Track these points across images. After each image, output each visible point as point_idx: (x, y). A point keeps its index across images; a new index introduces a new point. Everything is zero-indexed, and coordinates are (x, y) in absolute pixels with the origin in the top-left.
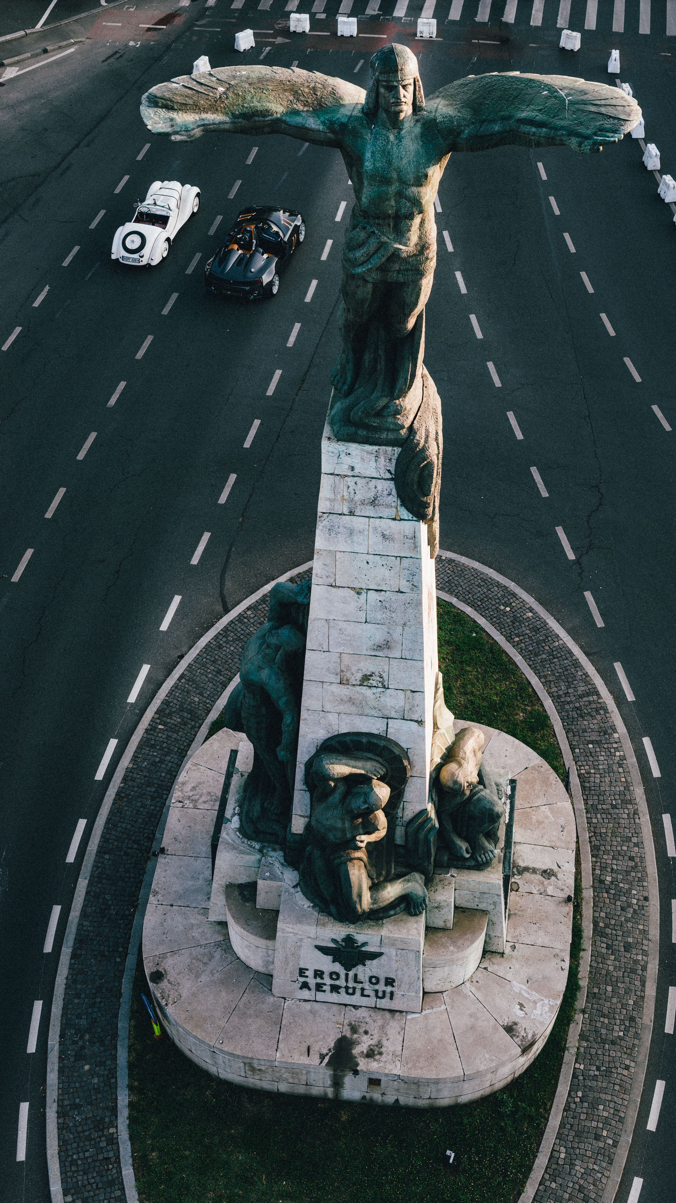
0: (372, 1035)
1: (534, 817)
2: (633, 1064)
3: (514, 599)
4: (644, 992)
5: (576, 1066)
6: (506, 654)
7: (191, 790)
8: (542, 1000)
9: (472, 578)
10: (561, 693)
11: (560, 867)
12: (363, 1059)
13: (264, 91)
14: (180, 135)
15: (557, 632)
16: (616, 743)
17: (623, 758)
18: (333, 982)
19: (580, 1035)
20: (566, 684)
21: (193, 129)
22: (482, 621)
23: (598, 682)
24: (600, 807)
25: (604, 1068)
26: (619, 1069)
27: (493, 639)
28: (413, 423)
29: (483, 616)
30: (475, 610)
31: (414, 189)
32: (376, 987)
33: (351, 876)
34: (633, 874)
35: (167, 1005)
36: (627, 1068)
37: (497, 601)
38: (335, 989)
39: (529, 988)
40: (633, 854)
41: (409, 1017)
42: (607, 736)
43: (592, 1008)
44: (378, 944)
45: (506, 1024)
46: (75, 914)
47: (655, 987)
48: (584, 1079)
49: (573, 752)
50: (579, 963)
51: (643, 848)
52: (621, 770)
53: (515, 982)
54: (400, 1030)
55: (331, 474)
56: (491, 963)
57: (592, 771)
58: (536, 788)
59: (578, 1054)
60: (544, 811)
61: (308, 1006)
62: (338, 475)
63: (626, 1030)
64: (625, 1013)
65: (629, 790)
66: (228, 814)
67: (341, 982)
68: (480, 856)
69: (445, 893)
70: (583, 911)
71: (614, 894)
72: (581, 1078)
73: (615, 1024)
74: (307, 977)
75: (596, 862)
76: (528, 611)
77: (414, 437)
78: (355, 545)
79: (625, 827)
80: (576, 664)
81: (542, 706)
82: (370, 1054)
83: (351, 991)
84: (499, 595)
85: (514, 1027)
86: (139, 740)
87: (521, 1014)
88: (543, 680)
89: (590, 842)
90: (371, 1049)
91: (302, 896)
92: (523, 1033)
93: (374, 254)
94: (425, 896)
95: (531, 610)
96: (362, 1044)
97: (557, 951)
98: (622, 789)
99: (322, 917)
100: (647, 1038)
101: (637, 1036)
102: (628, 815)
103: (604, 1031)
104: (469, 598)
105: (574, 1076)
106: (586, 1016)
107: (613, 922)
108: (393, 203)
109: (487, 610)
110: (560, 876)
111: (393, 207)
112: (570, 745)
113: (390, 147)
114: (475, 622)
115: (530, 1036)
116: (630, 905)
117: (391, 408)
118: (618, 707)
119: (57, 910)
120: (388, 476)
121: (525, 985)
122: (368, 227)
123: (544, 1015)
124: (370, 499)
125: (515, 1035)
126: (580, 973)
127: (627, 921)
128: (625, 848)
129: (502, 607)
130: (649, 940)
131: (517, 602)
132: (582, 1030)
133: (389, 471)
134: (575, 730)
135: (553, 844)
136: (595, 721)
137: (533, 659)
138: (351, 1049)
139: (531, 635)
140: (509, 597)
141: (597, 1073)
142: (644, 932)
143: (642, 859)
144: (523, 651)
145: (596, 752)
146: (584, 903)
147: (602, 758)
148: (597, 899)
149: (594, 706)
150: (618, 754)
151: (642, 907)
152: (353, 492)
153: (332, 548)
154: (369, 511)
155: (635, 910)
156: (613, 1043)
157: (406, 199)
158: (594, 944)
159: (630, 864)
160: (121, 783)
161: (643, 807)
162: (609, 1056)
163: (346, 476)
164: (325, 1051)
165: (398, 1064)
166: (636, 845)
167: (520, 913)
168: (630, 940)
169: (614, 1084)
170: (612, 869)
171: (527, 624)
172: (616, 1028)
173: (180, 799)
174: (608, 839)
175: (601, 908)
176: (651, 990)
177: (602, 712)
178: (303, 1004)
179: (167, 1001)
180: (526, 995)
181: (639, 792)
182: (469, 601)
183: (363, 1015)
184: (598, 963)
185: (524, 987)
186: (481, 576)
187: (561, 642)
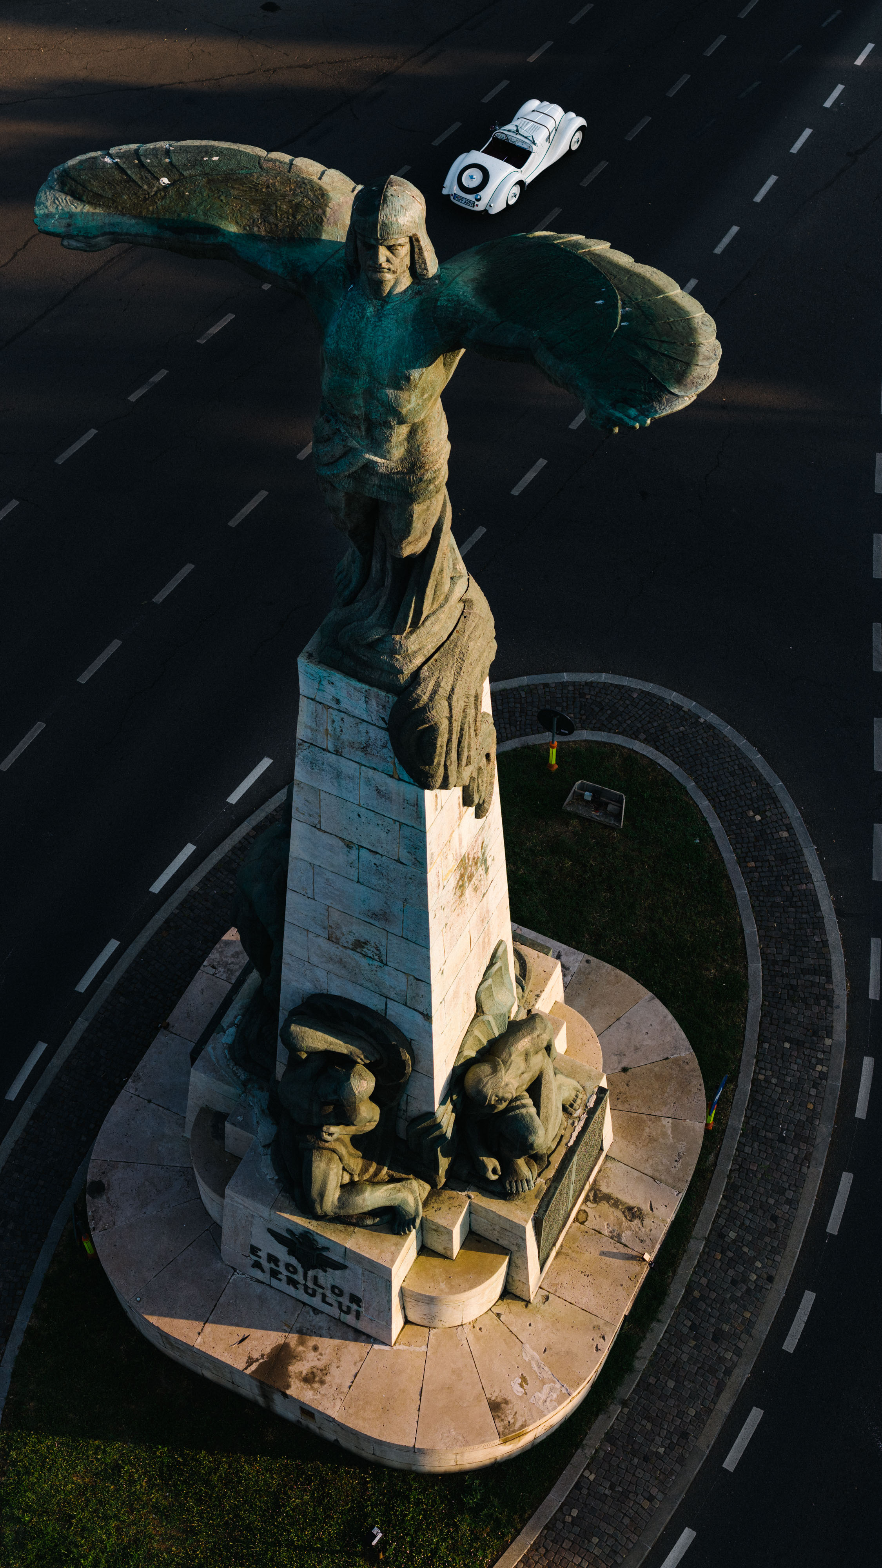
0: (321, 1354)
1: (647, 1129)
2: (660, 1496)
3: (773, 806)
4: (715, 1404)
5: (585, 1474)
6: (729, 881)
7: (233, 956)
8: (555, 1383)
9: (728, 759)
10: (779, 958)
11: (652, 1209)
12: (297, 1382)
13: (222, 198)
14: (76, 240)
15: (811, 869)
16: (824, 1052)
17: (824, 1076)
18: (289, 1274)
19: (606, 1434)
20: (792, 948)
21: (95, 237)
22: (715, 824)
23: (838, 960)
24: (763, 1133)
25: (620, 1489)
26: (640, 1496)
27: (720, 854)
28: (420, 668)
29: (720, 818)
30: (714, 806)
31: (390, 392)
32: (340, 1299)
33: (313, 1169)
34: (768, 1239)
35: (94, 1229)
36: (651, 1498)
37: (748, 802)
38: (291, 1282)
39: (543, 1359)
40: (778, 1213)
41: (376, 1347)
42: (815, 1039)
43: (637, 1403)
44: (342, 1255)
45: (493, 1398)
46: (57, 1062)
47: (731, 1403)
48: (589, 1495)
49: (760, 1045)
50: (645, 1336)
51: (796, 1209)
52: (813, 1092)
53: (528, 1346)
54: (358, 1359)
55: (311, 699)
56: (508, 1310)
57: (774, 1081)
58: (668, 1090)
59: (593, 1459)
60: (664, 1126)
61: (259, 1289)
62: (320, 703)
63: (670, 1448)
64: (678, 1423)
65: (812, 1124)
66: (226, 1021)
67: (299, 1277)
68: (510, 1183)
69: (449, 1217)
70: (680, 1269)
71: (731, 1259)
72: (585, 1491)
73: (659, 1435)
74: (260, 1257)
75: (726, 1207)
76: (784, 828)
77: (415, 689)
78: (344, 790)
79: (784, 1173)
80: (818, 924)
81: (746, 968)
82: (308, 1379)
83: (310, 1291)
84: (754, 795)
85: (503, 1406)
86: (220, 857)
87: (518, 1390)
88: (762, 932)
89: (729, 1177)
90: (313, 1373)
91: (269, 1162)
92: (510, 1418)
93: (341, 457)
94: (417, 1214)
95: (789, 828)
96: (305, 1362)
97: (601, 1322)
98: (804, 1118)
99: (282, 1199)
100: (695, 1467)
101: (681, 1460)
102: (796, 1157)
103: (639, 1439)
104: (712, 788)
105: (578, 1486)
106: (626, 1410)
107: (713, 1295)
108: (361, 402)
109: (729, 810)
110: (647, 1221)
111: (360, 407)
112: (760, 1035)
113: (363, 325)
114: (706, 823)
115: (518, 1425)
116: (745, 1280)
117: (387, 644)
118: (849, 1002)
119: (41, 1047)
120: (384, 725)
121: (539, 1354)
122: (333, 421)
123: (548, 1402)
124: (361, 744)
125: (499, 1417)
126: (642, 1350)
127: (734, 1299)
128: (771, 1201)
129: (751, 813)
130: (751, 1336)
131: (775, 811)
132: (612, 1427)
133: (383, 719)
134: (775, 1016)
135: (657, 1175)
136: (808, 1013)
137: (761, 899)
138: (288, 1364)
139: (773, 864)
140: (766, 802)
141: (608, 1492)
142: (749, 1325)
143: (789, 1224)
144: (753, 884)
145: (791, 1055)
146: (685, 1257)
147: (796, 1067)
148: (705, 1257)
149: (815, 990)
150: (819, 1068)
151: (760, 1289)
152: (338, 729)
153: (314, 785)
154: (359, 756)
155: (749, 1289)
156: (646, 1459)
157: (378, 401)
158: (676, 1316)
159: (768, 1226)
160: (177, 908)
161: (821, 1154)
162: (634, 1475)
163: (330, 707)
164: (256, 1355)
165: (338, 1403)
166: (789, 1202)
167: (574, 1255)
168: (726, 1328)
169: (625, 1514)
170: (743, 1224)
171: (774, 847)
172: (658, 1440)
173: (215, 964)
174: (755, 1182)
175: (706, 1271)
176: (724, 1405)
177: (823, 1002)
178: (254, 1284)
179: (96, 1224)
180: (535, 1368)
181: (824, 1130)
182: (710, 792)
183: (321, 1324)
184: (671, 1344)
185: (537, 1357)
186: (742, 761)
187: (810, 886)
